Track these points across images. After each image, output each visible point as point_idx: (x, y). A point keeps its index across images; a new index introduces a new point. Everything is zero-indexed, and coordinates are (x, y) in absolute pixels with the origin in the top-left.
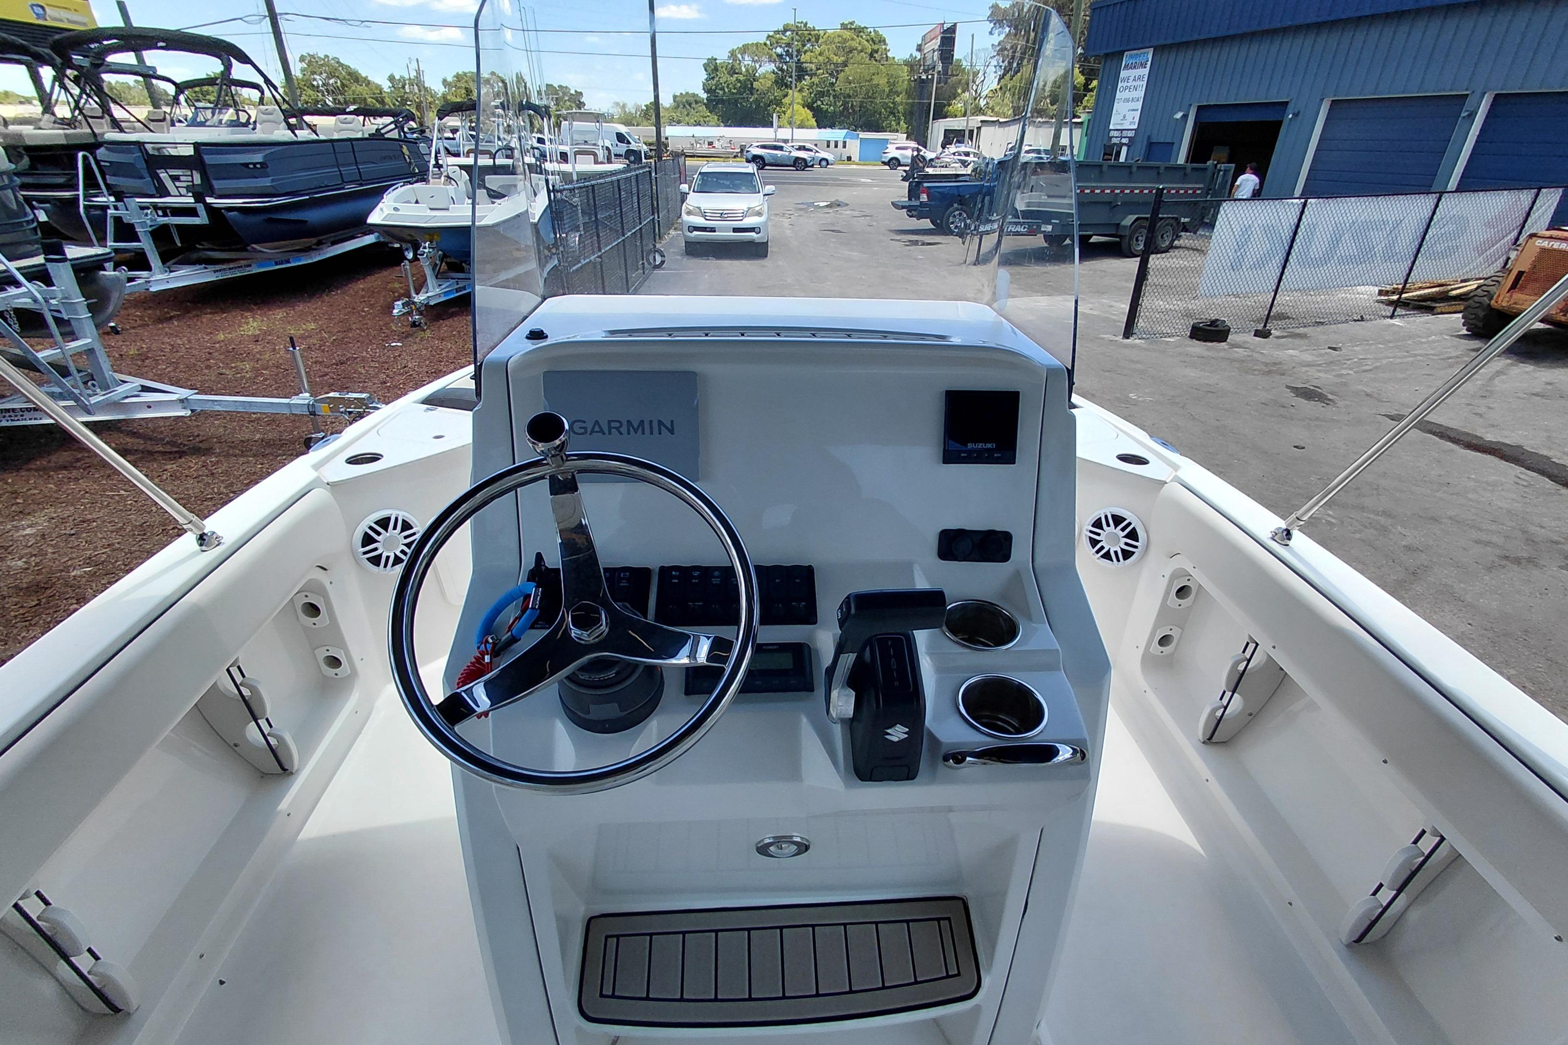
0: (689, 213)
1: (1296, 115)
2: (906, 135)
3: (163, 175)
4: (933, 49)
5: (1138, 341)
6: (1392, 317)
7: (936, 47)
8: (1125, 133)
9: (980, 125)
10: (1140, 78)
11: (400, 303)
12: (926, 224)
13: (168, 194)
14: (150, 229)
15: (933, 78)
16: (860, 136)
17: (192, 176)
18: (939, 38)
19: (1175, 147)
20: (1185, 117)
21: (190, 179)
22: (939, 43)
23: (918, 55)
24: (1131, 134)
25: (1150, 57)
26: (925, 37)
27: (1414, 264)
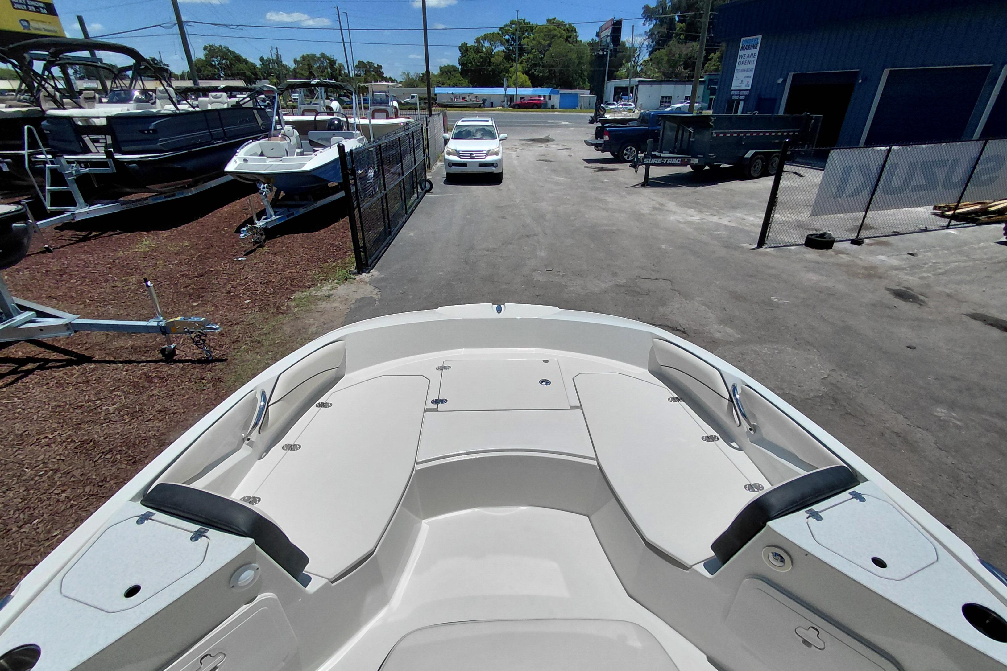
0: (449, 154)
1: (864, 80)
2: (589, 91)
3: (86, 139)
4: (607, 35)
5: (768, 250)
6: (948, 227)
7: (609, 34)
8: (741, 93)
9: (637, 84)
10: (752, 55)
11: (245, 229)
12: (608, 155)
13: (90, 152)
14: (75, 177)
15: (607, 54)
16: (560, 92)
17: (105, 139)
18: (611, 28)
19: (777, 101)
20: (785, 81)
21: (104, 141)
22: (611, 31)
23: (597, 39)
24: (747, 93)
25: (760, 41)
26: (601, 28)
27: (965, 190)
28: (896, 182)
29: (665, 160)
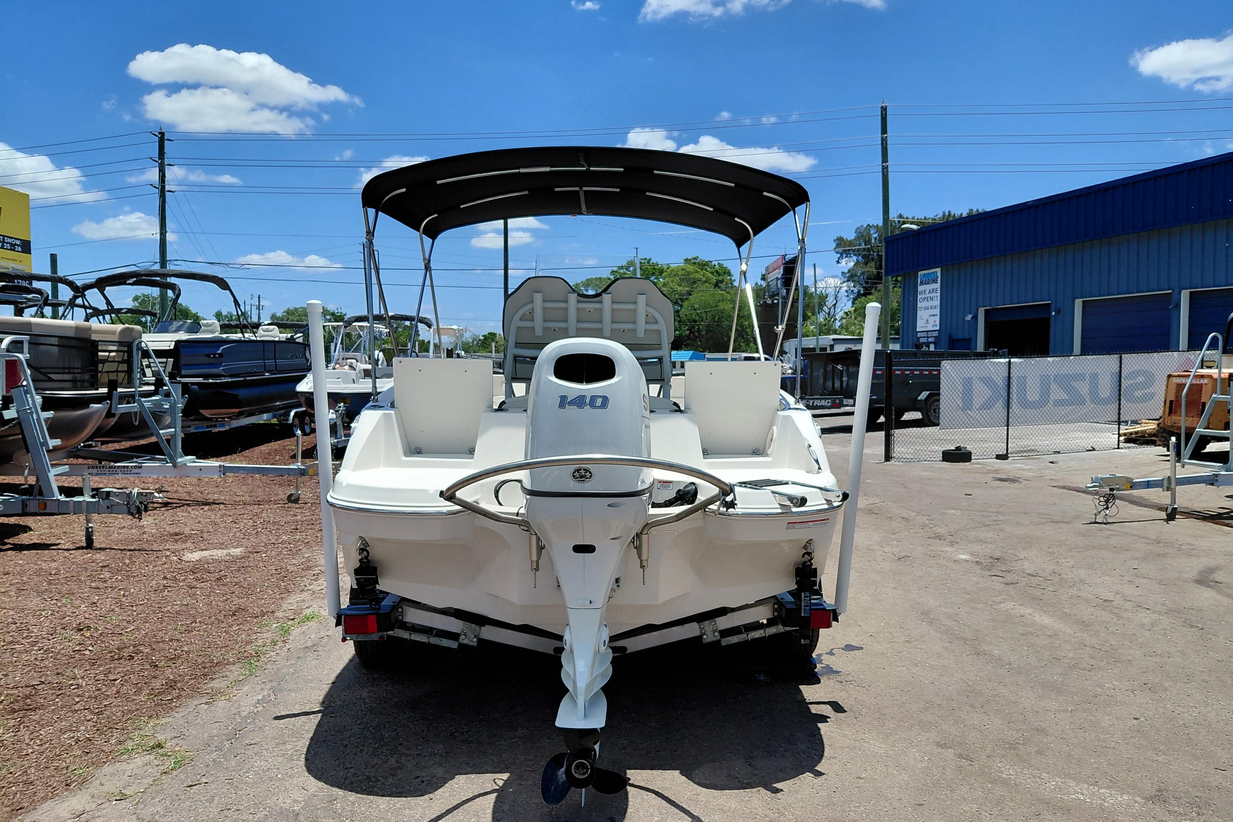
1: (1058, 312)
4: (777, 278)
5: (897, 463)
6: (1119, 448)
7: (780, 276)
8: (930, 334)
10: (934, 291)
15: (778, 302)
17: (165, 363)
18: (782, 268)
19: (973, 342)
20: (975, 317)
22: (782, 273)
23: (764, 284)
24: (936, 334)
25: (939, 274)
26: (767, 269)
27: (1120, 404)
28: (1033, 395)
29: (811, 402)
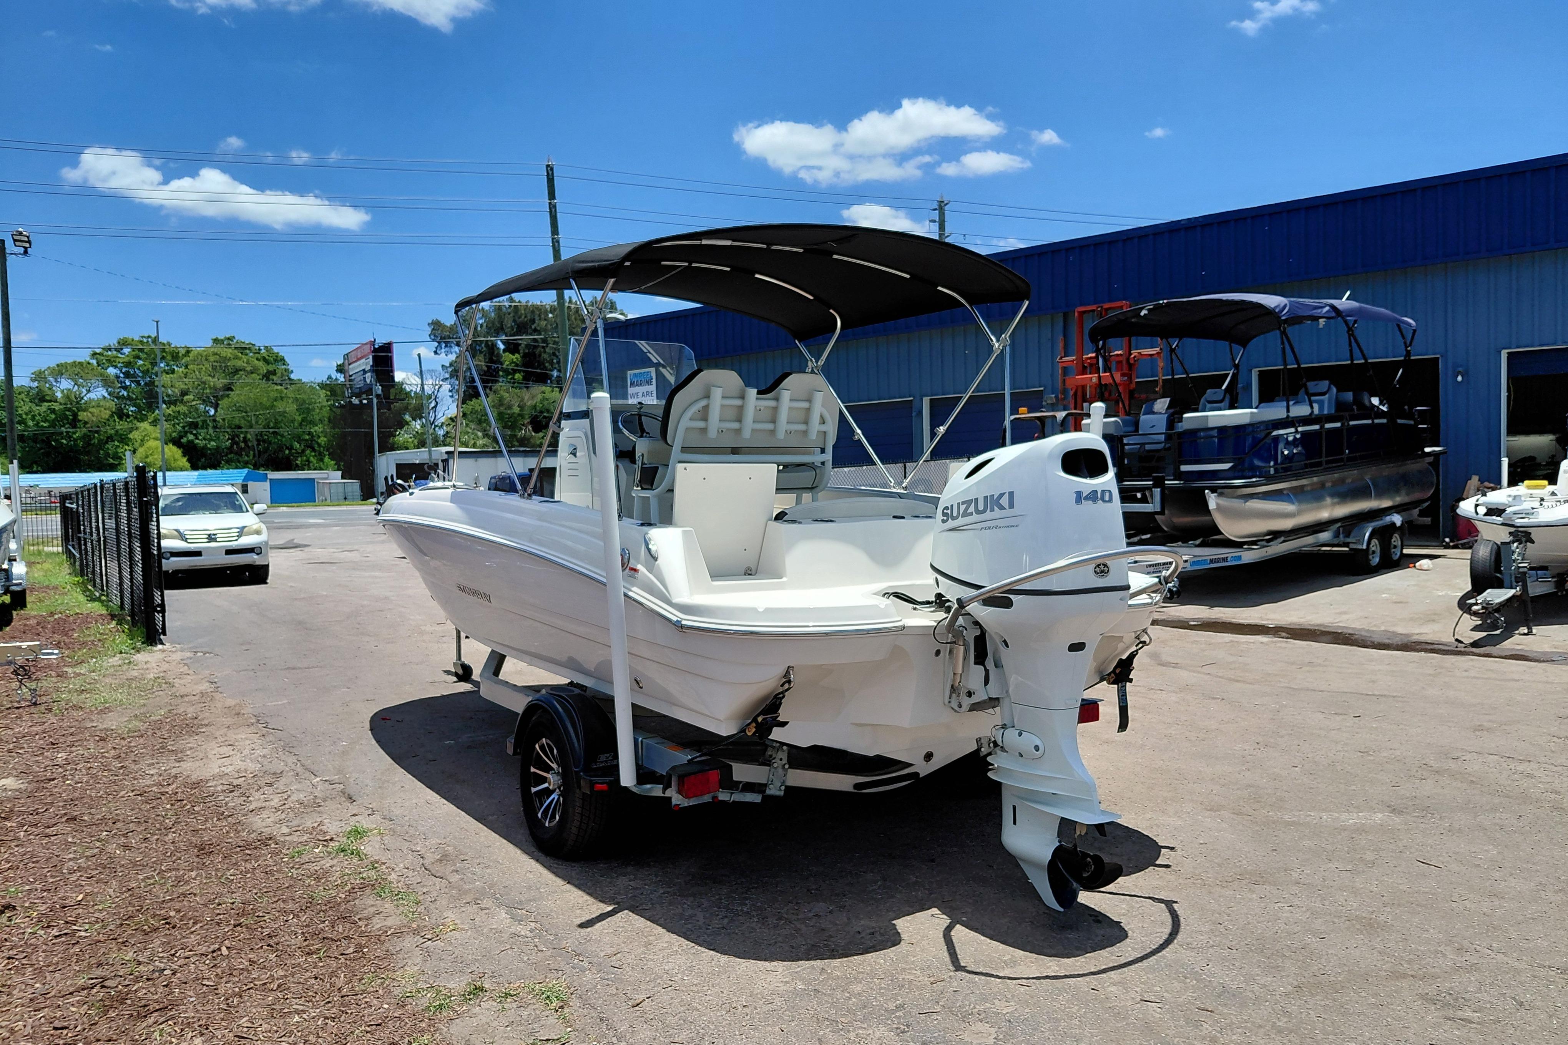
0: (163, 537)
2: (340, 473)
4: (364, 370)
7: (368, 368)
9: (446, 457)
10: (648, 394)
15: (370, 401)
16: (269, 477)
18: (371, 357)
22: (371, 363)
23: (341, 378)
25: (653, 375)
26: (346, 357)
